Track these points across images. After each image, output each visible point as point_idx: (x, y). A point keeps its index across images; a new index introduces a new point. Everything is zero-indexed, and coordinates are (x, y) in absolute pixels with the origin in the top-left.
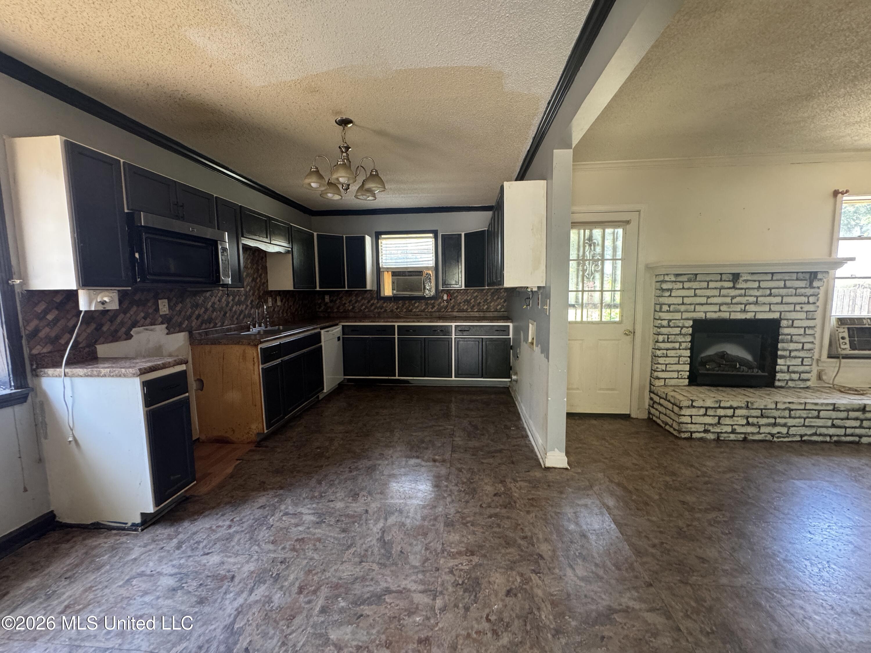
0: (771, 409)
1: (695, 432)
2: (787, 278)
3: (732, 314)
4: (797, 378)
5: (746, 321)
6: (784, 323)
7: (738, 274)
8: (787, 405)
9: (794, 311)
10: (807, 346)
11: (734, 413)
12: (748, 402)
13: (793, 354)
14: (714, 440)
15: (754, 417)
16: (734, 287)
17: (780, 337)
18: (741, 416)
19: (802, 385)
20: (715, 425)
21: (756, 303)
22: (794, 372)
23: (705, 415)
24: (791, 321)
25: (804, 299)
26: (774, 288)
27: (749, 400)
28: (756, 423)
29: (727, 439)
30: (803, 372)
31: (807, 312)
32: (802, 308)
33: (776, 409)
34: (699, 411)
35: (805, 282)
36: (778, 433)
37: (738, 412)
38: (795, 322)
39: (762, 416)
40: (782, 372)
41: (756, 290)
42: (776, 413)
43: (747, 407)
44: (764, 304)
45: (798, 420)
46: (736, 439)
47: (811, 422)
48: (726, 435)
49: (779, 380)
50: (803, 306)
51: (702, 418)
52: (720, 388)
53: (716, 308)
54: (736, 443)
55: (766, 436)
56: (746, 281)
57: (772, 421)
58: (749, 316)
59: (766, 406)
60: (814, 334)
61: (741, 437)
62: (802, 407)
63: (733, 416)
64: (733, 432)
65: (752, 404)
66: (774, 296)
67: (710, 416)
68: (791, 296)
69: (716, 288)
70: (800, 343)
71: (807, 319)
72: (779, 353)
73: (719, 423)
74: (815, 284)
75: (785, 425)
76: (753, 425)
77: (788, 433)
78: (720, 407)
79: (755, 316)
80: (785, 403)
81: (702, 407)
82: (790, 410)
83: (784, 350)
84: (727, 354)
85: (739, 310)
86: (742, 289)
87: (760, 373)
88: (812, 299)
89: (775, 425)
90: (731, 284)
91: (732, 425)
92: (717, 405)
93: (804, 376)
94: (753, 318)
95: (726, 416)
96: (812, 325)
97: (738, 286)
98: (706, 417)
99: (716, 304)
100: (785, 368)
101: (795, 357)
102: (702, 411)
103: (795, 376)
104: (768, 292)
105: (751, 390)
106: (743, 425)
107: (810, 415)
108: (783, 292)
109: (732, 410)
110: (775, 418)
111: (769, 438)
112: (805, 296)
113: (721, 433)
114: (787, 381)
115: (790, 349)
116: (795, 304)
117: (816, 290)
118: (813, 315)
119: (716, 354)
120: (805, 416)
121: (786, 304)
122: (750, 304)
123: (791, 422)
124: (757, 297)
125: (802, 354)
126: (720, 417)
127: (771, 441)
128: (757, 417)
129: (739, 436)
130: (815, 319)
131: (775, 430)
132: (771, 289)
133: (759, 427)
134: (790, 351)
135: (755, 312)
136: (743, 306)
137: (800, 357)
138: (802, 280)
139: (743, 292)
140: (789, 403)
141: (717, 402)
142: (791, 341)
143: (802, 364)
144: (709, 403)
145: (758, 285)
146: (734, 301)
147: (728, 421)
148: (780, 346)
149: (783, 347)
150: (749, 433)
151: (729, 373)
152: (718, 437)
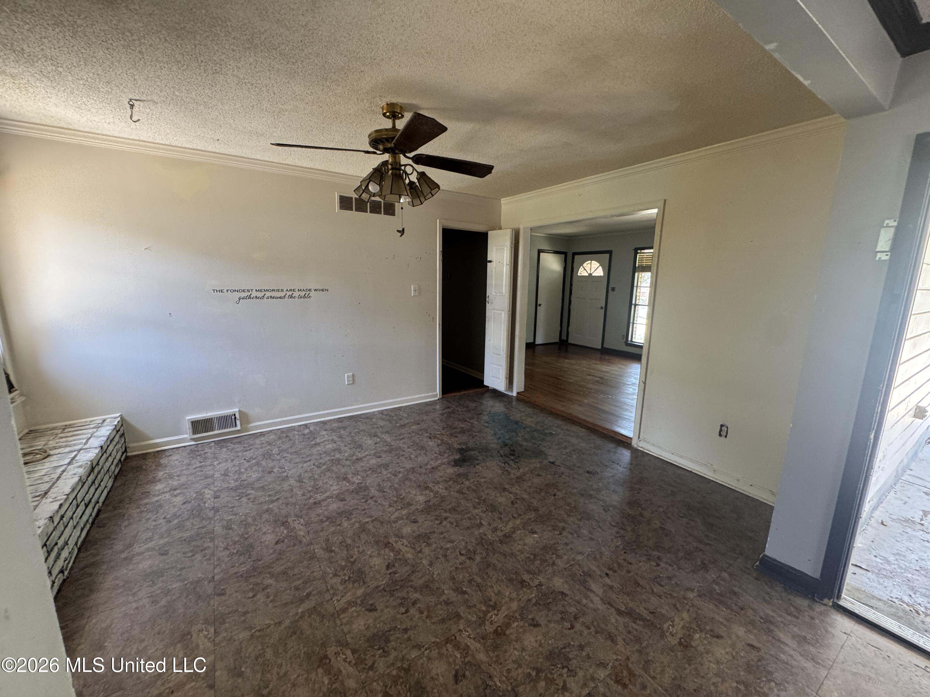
0: (52, 533)
36: (64, 561)
39: (49, 553)
42: (56, 535)
45: (69, 526)
47: (76, 516)
62: (67, 504)
75: (65, 544)
77: (69, 553)
82: (63, 517)
89: (59, 553)
107: (74, 509)
110: (57, 543)
120: (71, 514)
123: (67, 534)
127: (66, 580)
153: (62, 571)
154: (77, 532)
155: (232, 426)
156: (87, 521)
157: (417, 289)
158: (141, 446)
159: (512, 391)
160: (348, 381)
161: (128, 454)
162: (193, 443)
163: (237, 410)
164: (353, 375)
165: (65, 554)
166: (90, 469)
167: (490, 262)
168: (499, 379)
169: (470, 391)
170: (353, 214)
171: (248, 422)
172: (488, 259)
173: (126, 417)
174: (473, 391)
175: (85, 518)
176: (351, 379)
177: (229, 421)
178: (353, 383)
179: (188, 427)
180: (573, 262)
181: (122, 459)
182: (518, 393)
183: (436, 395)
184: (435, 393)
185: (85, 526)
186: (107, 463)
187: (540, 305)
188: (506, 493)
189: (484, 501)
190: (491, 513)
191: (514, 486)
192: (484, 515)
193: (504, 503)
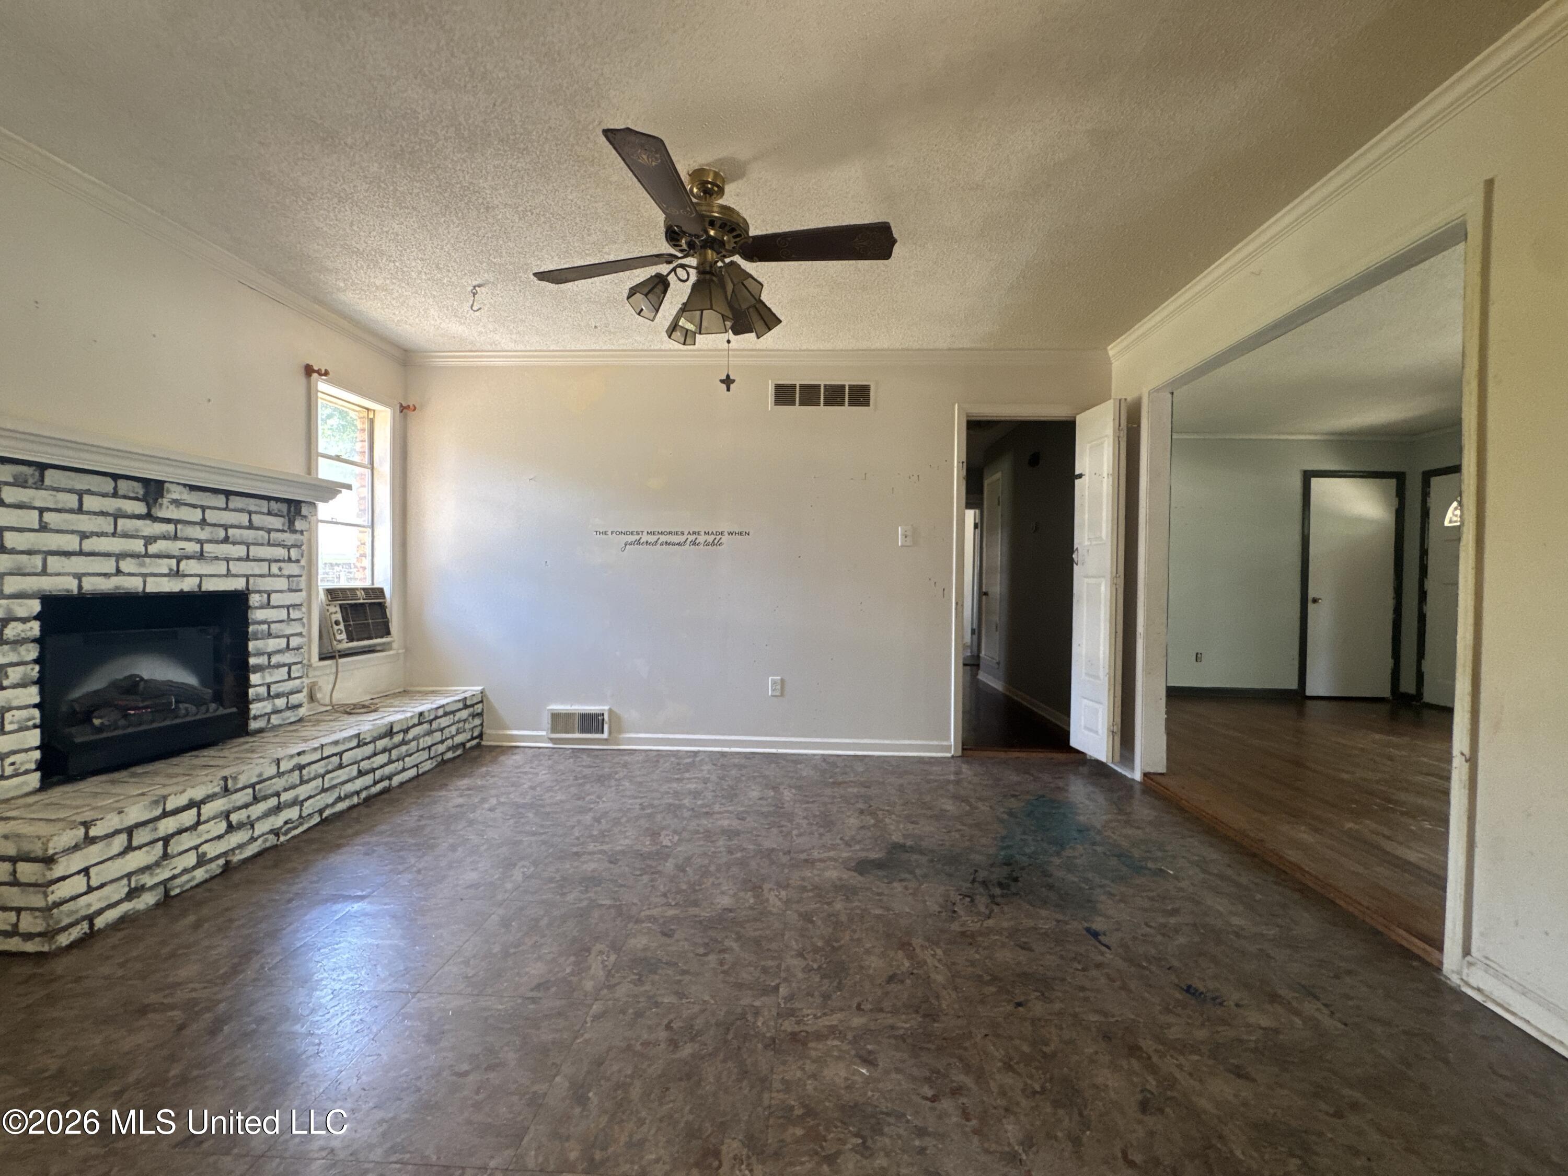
0: (270, 778)
1: (100, 912)
2: (252, 508)
3: (149, 579)
4: (284, 706)
5: (182, 597)
6: (254, 599)
7: (160, 484)
8: (296, 760)
9: (270, 575)
10: (294, 642)
11: (199, 815)
12: (225, 779)
13: (274, 660)
14: (157, 905)
15: (240, 808)
16: (149, 516)
17: (251, 629)
18: (214, 818)
19: (291, 716)
20: (157, 864)
21: (201, 556)
22: (278, 696)
23: (129, 848)
24: (265, 596)
25: (281, 553)
26: (233, 526)
27: (226, 772)
28: (245, 821)
29: (187, 887)
30: (292, 693)
31: (289, 577)
32: (280, 569)
33: (279, 774)
34: (108, 845)
35: (282, 519)
36: (286, 823)
37: (208, 810)
38: (273, 596)
39: (256, 800)
40: (259, 699)
41: (198, 528)
42: (279, 784)
43: (226, 791)
44: (217, 558)
45: (313, 784)
46: (207, 876)
47: (332, 779)
48: (185, 878)
49: (255, 718)
50: (282, 565)
51: (119, 862)
52: (139, 770)
53: (109, 565)
54: (208, 886)
55: (266, 841)
56: (177, 503)
57: (273, 802)
58: (188, 585)
59: (260, 775)
60: (301, 619)
61: (215, 867)
62: (317, 756)
63: (198, 823)
64: (202, 861)
65: (235, 779)
66: (234, 543)
67: (140, 847)
68: (262, 545)
69: (103, 514)
70: (283, 636)
71: (291, 590)
72: (252, 661)
73: (166, 856)
74: (299, 525)
75: (295, 802)
76: (241, 826)
77: (300, 816)
78: (165, 814)
79: (200, 586)
80: (292, 756)
81: (117, 832)
82: (301, 768)
83: (259, 654)
84: (142, 679)
85: (166, 571)
86: (168, 521)
87: (222, 711)
88: (294, 553)
89: (278, 809)
90: (140, 508)
91: (196, 848)
92: (159, 811)
93: (294, 699)
94: (196, 589)
95: (180, 832)
96: (298, 602)
97: (161, 514)
98: (130, 856)
99: (107, 555)
100: (263, 690)
101: (279, 666)
102: (120, 842)
103: (280, 703)
104: (221, 534)
105: (211, 752)
106: (220, 837)
107: (330, 767)
108: (249, 535)
109: (195, 810)
110: (278, 795)
111: (272, 840)
112: (284, 546)
113: (174, 877)
114: (269, 714)
115: (269, 650)
116: (270, 561)
117: (298, 536)
118: (298, 583)
119: (114, 685)
120: (322, 771)
121: (255, 560)
122: (188, 558)
123: (303, 791)
124: (201, 542)
125: (288, 658)
126: (166, 840)
127: (277, 846)
128: (246, 806)
129: (213, 866)
130: (301, 590)
131: (278, 821)
132: (226, 527)
133: (252, 827)
134: (269, 655)
135: (200, 576)
136: (174, 561)
137: (284, 665)
138: (276, 515)
139: (170, 528)
140: (299, 754)
141: (156, 802)
142: (270, 635)
143: (290, 678)
144: (135, 814)
145: (200, 517)
146: (153, 549)
147: (187, 841)
148: (252, 645)
149: (258, 649)
150: (233, 850)
151: (155, 725)
152: (167, 892)
153: (276, 832)
154: (329, 798)
155: (597, 732)
156: (358, 793)
157: (909, 533)
158: (498, 735)
159: (1132, 769)
160: (773, 690)
161: (483, 743)
162: (550, 745)
163: (607, 708)
164: (782, 681)
165: (293, 813)
167: (1080, 476)
168: (1096, 732)
169: (1034, 754)
170: (797, 411)
171: (620, 731)
172: (1077, 472)
173: (488, 693)
174: (1041, 755)
175: (350, 788)
176: (779, 687)
177: (595, 724)
178: (782, 695)
179: (546, 720)
180: (1425, 494)
181: (468, 745)
182: (1146, 775)
183: (948, 749)
184: (945, 743)
185: (347, 797)
186: (427, 738)
187: (1315, 601)
188: (900, 953)
189: (834, 949)
190: (822, 978)
191: (934, 947)
192: (800, 975)
193: (871, 972)
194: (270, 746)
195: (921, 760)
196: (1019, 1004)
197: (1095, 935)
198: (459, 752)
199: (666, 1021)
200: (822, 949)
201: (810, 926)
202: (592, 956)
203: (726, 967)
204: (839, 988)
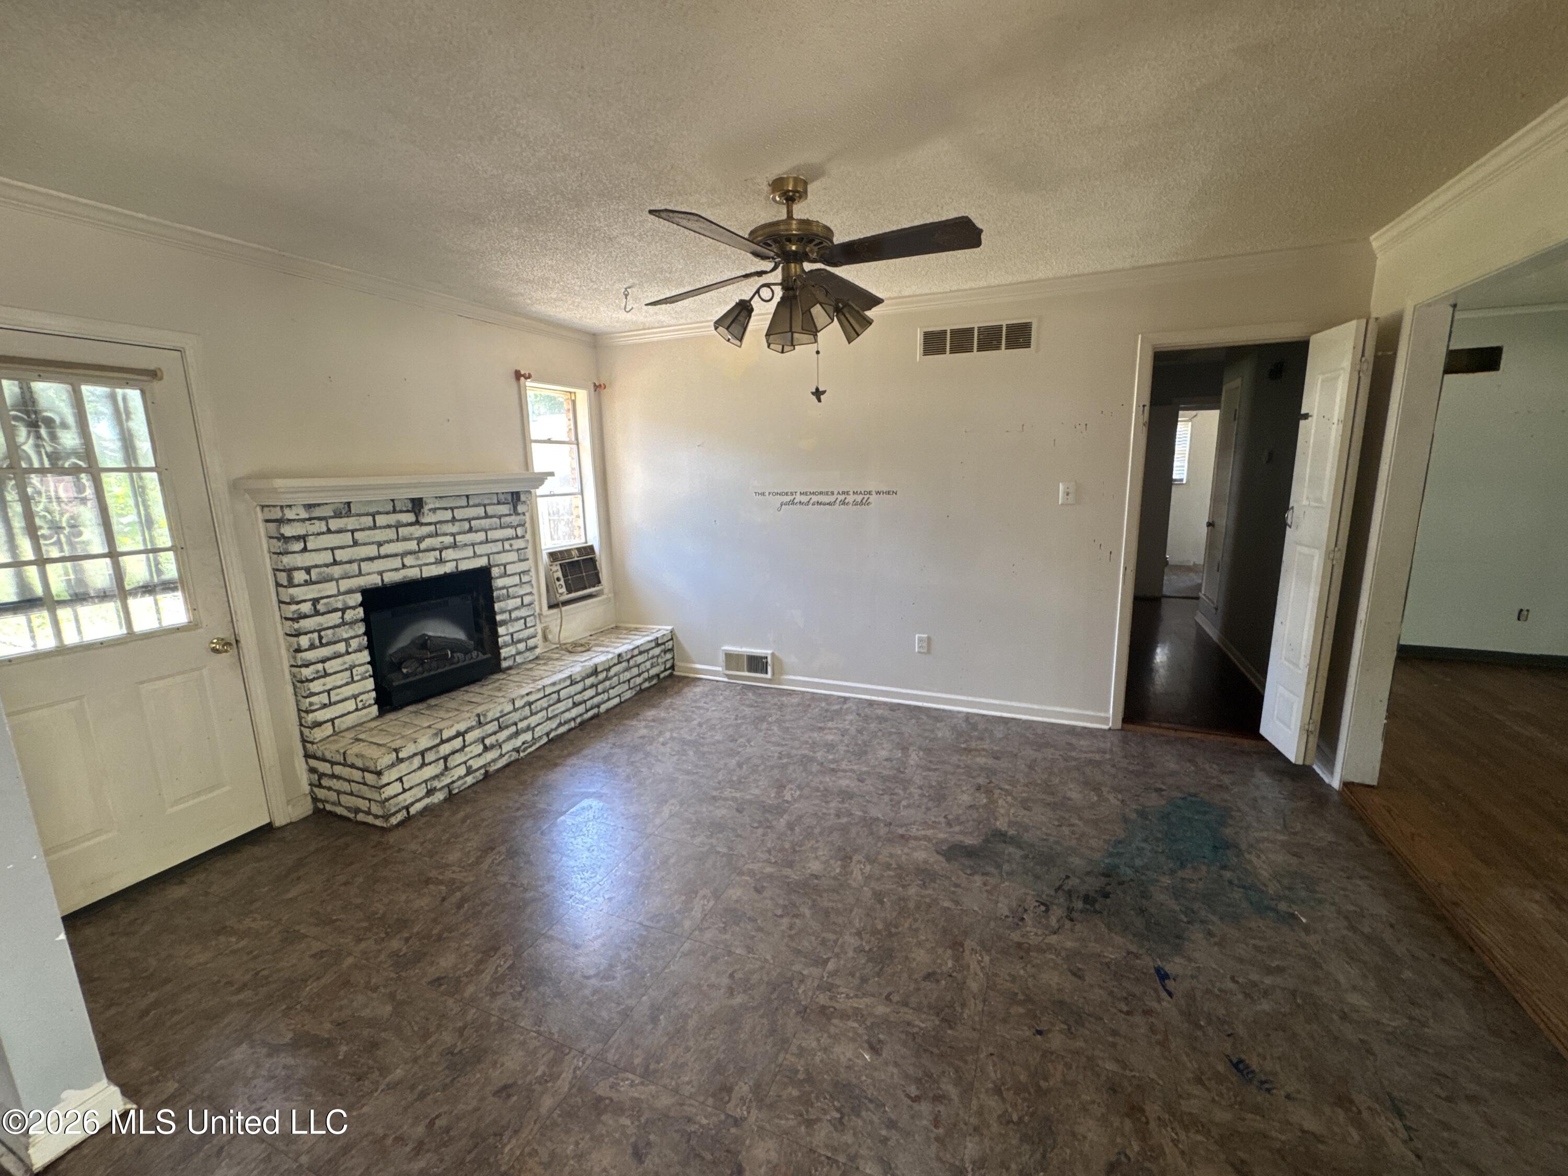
0: (509, 713)
1: (412, 804)
2: (486, 502)
3: (424, 568)
4: (524, 649)
5: (446, 576)
6: (495, 572)
7: (420, 500)
8: (526, 699)
9: (504, 551)
10: (527, 600)
11: (464, 741)
12: (478, 716)
13: (514, 615)
14: (445, 800)
15: (490, 735)
16: (417, 522)
17: (495, 594)
18: (474, 742)
19: (530, 656)
20: (442, 774)
21: (454, 546)
22: (519, 641)
23: (423, 765)
24: (502, 568)
25: (510, 532)
26: (474, 519)
27: (479, 710)
28: (495, 743)
29: (462, 788)
30: (529, 638)
31: (518, 550)
32: (511, 545)
33: (515, 710)
34: (411, 763)
35: (507, 506)
36: (523, 743)
37: (470, 737)
38: (508, 567)
39: (501, 728)
40: (506, 645)
41: (450, 524)
42: (515, 716)
43: (480, 724)
44: (466, 545)
45: (540, 715)
46: (474, 781)
47: (554, 710)
48: (460, 783)
49: (505, 659)
50: (512, 542)
51: (419, 773)
52: (433, 702)
53: (397, 563)
54: (475, 788)
55: (510, 756)
56: (434, 510)
57: (513, 729)
58: (448, 568)
59: (501, 711)
60: (530, 582)
61: (479, 775)
62: (541, 695)
63: (464, 746)
64: (469, 772)
65: (485, 715)
66: (476, 532)
67: (430, 764)
68: (496, 529)
69: (389, 526)
70: (518, 597)
71: (521, 560)
72: (498, 618)
73: (446, 768)
74: (520, 509)
75: (528, 728)
76: (492, 747)
77: (533, 738)
78: (443, 742)
79: (457, 567)
80: (522, 697)
81: (415, 755)
82: (530, 704)
83: (503, 612)
84: (430, 637)
85: (433, 560)
86: (430, 524)
87: (482, 657)
88: (520, 531)
89: (517, 734)
90: (410, 517)
91: (465, 763)
92: (438, 741)
93: (531, 643)
94: (455, 570)
95: (453, 753)
96: (526, 569)
97: (424, 520)
98: (425, 769)
99: (396, 555)
100: (508, 638)
101: (517, 619)
102: (417, 761)
103: (521, 646)
104: (466, 526)
105: (475, 688)
106: (480, 755)
107: (551, 702)
108: (485, 523)
109: (461, 738)
110: (516, 724)
111: (515, 756)
112: (512, 527)
113: (453, 782)
114: (514, 656)
115: (509, 608)
116: (503, 540)
117: (522, 517)
118: (525, 553)
119: (413, 642)
120: (545, 705)
121: (492, 542)
122: (447, 548)
123: (533, 721)
124: (453, 535)
125: (523, 612)
126: (445, 758)
127: (518, 760)
128: (495, 733)
129: (477, 774)
130: (527, 559)
131: (518, 742)
132: (469, 520)
133: (500, 747)
134: (510, 612)
135: (456, 560)
136: (438, 552)
137: (521, 618)
138: (504, 503)
139: (432, 528)
140: (527, 694)
141: (436, 735)
142: (509, 597)
143: (526, 628)
144: (425, 742)
145: (451, 516)
146: (423, 546)
147: (459, 758)
148: (497, 606)
149: (501, 609)
150: (489, 763)
151: (440, 670)
152: (450, 792)
153: (517, 750)
154: (553, 724)
155: (761, 672)
156: (574, 719)
157: (1071, 490)
158: (687, 668)
160: (920, 647)
161: (675, 673)
162: (726, 680)
163: (770, 652)
164: (929, 639)
165: (528, 736)
166: (590, 671)
167: (1306, 416)
168: (1289, 727)
169: (1212, 737)
170: (948, 358)
171: (782, 674)
172: (1303, 411)
173: (676, 631)
175: (568, 716)
176: (925, 645)
177: (760, 665)
178: (929, 651)
179: (722, 658)
181: (662, 676)
182: (1346, 785)
183: (1106, 720)
184: (1102, 715)
185: (566, 723)
186: (626, 673)
188: (949, 952)
189: (891, 935)
190: (868, 961)
191: (984, 953)
192: (851, 954)
193: (914, 965)
194: (512, 685)
195: (1072, 730)
196: (1040, 1033)
197: (1163, 976)
198: (654, 682)
199: (730, 971)
200: (879, 932)
201: (878, 906)
202: (697, 899)
203: (793, 932)
204: (878, 975)
